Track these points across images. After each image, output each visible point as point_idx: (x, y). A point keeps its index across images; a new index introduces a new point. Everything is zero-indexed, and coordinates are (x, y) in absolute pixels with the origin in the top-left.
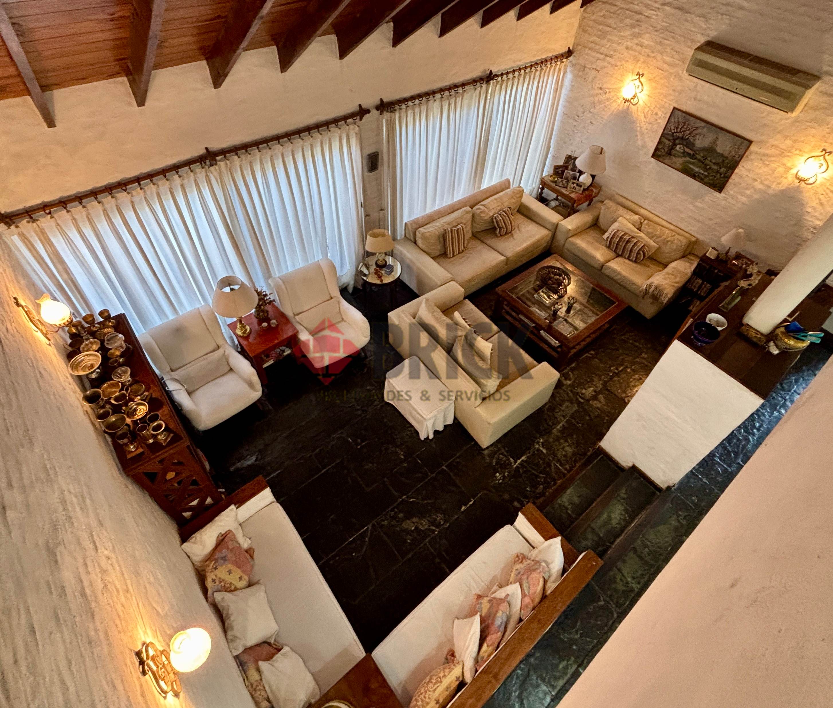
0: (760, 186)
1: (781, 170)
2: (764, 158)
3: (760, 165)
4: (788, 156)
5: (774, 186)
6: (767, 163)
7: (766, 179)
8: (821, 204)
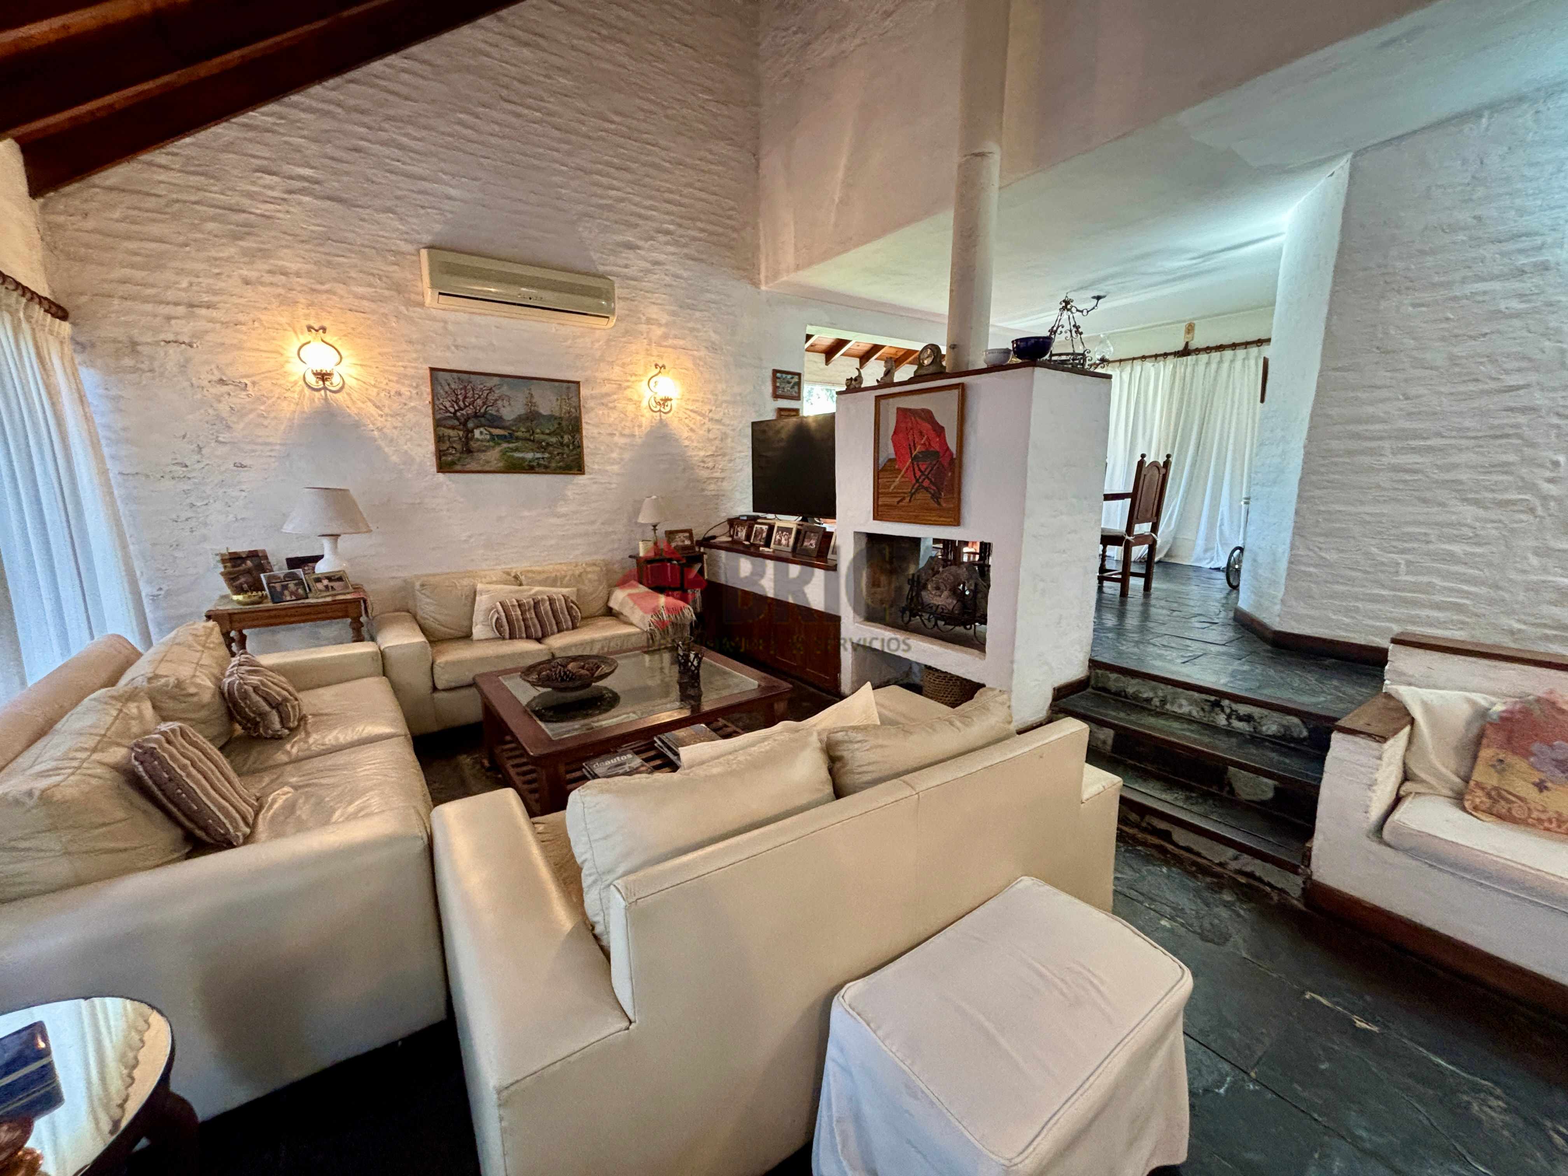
0: (622, 441)
1: (631, 408)
2: (605, 401)
3: (606, 412)
4: (628, 387)
5: (637, 432)
6: (611, 405)
7: (623, 428)
8: (692, 430)
